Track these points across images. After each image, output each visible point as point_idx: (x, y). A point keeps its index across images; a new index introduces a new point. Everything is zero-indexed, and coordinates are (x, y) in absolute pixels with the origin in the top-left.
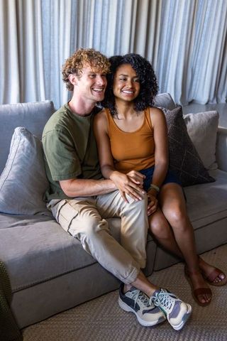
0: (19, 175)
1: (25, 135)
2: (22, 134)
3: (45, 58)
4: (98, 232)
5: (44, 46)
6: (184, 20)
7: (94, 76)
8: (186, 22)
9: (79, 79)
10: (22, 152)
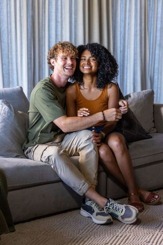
0: (3, 130)
1: (5, 104)
2: (3, 104)
3: (4, 73)
4: (61, 155)
5: (3, 62)
6: (136, 31)
7: (66, 59)
8: (138, 33)
9: (56, 61)
10: (4, 115)
